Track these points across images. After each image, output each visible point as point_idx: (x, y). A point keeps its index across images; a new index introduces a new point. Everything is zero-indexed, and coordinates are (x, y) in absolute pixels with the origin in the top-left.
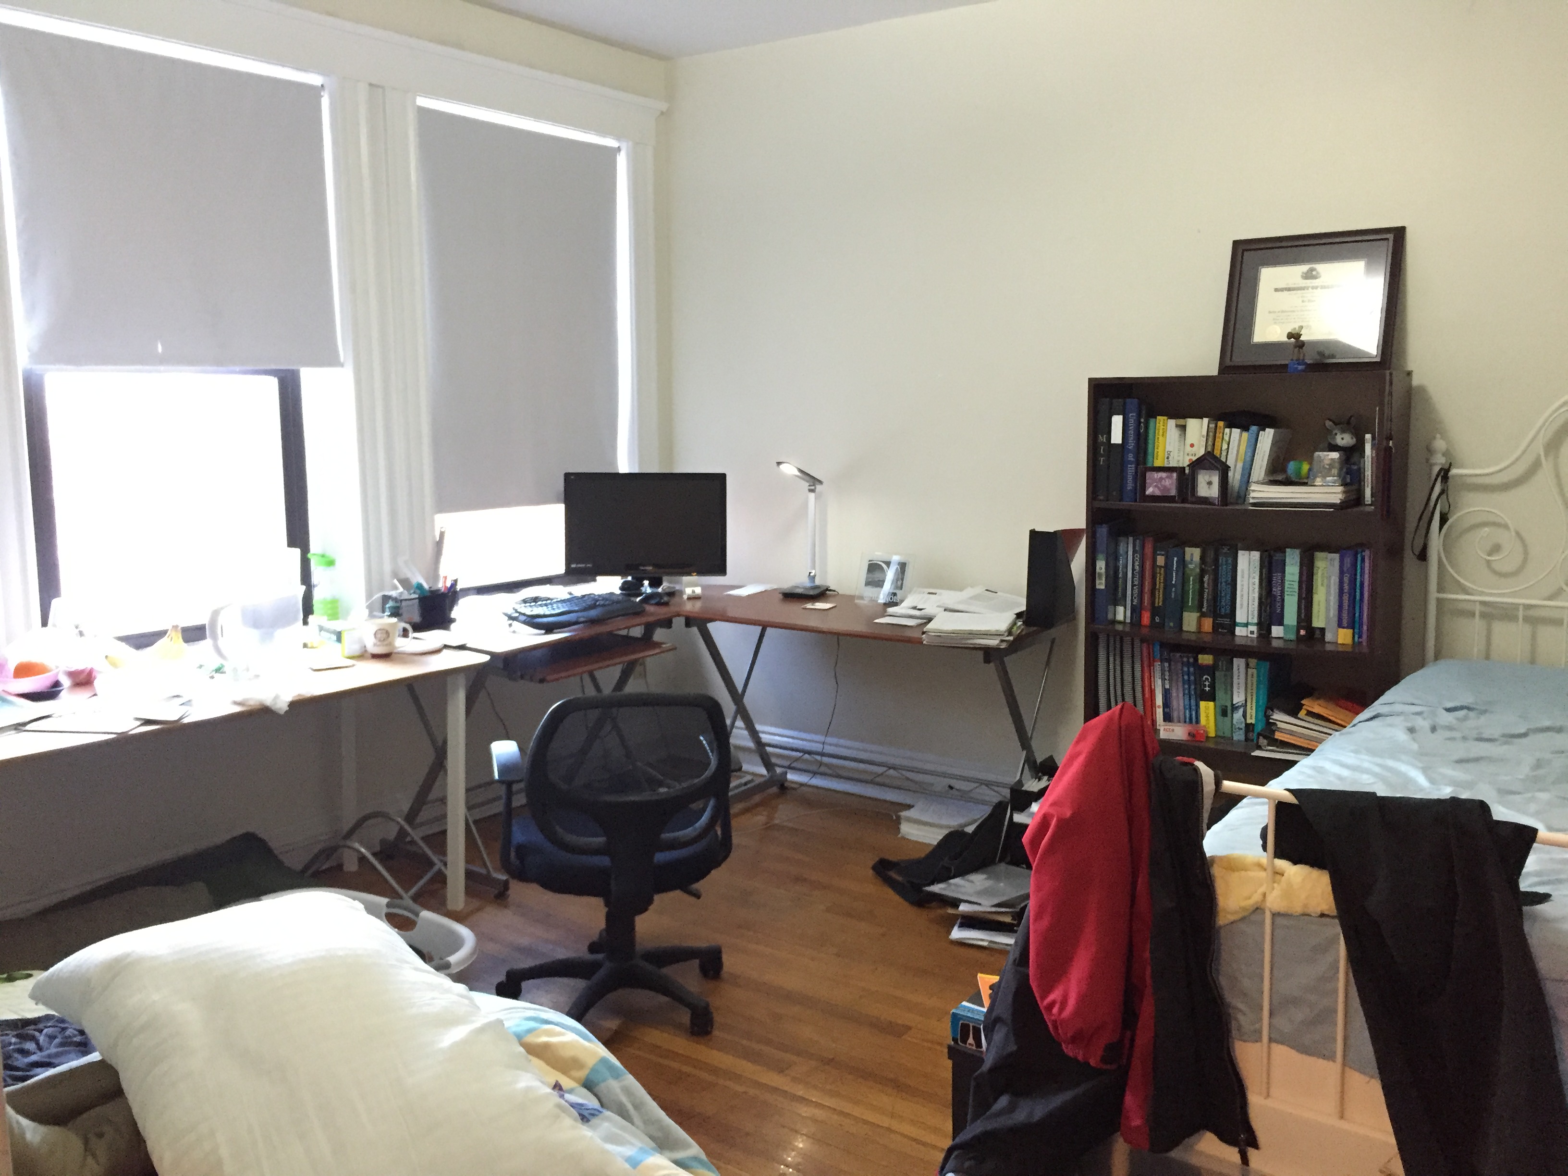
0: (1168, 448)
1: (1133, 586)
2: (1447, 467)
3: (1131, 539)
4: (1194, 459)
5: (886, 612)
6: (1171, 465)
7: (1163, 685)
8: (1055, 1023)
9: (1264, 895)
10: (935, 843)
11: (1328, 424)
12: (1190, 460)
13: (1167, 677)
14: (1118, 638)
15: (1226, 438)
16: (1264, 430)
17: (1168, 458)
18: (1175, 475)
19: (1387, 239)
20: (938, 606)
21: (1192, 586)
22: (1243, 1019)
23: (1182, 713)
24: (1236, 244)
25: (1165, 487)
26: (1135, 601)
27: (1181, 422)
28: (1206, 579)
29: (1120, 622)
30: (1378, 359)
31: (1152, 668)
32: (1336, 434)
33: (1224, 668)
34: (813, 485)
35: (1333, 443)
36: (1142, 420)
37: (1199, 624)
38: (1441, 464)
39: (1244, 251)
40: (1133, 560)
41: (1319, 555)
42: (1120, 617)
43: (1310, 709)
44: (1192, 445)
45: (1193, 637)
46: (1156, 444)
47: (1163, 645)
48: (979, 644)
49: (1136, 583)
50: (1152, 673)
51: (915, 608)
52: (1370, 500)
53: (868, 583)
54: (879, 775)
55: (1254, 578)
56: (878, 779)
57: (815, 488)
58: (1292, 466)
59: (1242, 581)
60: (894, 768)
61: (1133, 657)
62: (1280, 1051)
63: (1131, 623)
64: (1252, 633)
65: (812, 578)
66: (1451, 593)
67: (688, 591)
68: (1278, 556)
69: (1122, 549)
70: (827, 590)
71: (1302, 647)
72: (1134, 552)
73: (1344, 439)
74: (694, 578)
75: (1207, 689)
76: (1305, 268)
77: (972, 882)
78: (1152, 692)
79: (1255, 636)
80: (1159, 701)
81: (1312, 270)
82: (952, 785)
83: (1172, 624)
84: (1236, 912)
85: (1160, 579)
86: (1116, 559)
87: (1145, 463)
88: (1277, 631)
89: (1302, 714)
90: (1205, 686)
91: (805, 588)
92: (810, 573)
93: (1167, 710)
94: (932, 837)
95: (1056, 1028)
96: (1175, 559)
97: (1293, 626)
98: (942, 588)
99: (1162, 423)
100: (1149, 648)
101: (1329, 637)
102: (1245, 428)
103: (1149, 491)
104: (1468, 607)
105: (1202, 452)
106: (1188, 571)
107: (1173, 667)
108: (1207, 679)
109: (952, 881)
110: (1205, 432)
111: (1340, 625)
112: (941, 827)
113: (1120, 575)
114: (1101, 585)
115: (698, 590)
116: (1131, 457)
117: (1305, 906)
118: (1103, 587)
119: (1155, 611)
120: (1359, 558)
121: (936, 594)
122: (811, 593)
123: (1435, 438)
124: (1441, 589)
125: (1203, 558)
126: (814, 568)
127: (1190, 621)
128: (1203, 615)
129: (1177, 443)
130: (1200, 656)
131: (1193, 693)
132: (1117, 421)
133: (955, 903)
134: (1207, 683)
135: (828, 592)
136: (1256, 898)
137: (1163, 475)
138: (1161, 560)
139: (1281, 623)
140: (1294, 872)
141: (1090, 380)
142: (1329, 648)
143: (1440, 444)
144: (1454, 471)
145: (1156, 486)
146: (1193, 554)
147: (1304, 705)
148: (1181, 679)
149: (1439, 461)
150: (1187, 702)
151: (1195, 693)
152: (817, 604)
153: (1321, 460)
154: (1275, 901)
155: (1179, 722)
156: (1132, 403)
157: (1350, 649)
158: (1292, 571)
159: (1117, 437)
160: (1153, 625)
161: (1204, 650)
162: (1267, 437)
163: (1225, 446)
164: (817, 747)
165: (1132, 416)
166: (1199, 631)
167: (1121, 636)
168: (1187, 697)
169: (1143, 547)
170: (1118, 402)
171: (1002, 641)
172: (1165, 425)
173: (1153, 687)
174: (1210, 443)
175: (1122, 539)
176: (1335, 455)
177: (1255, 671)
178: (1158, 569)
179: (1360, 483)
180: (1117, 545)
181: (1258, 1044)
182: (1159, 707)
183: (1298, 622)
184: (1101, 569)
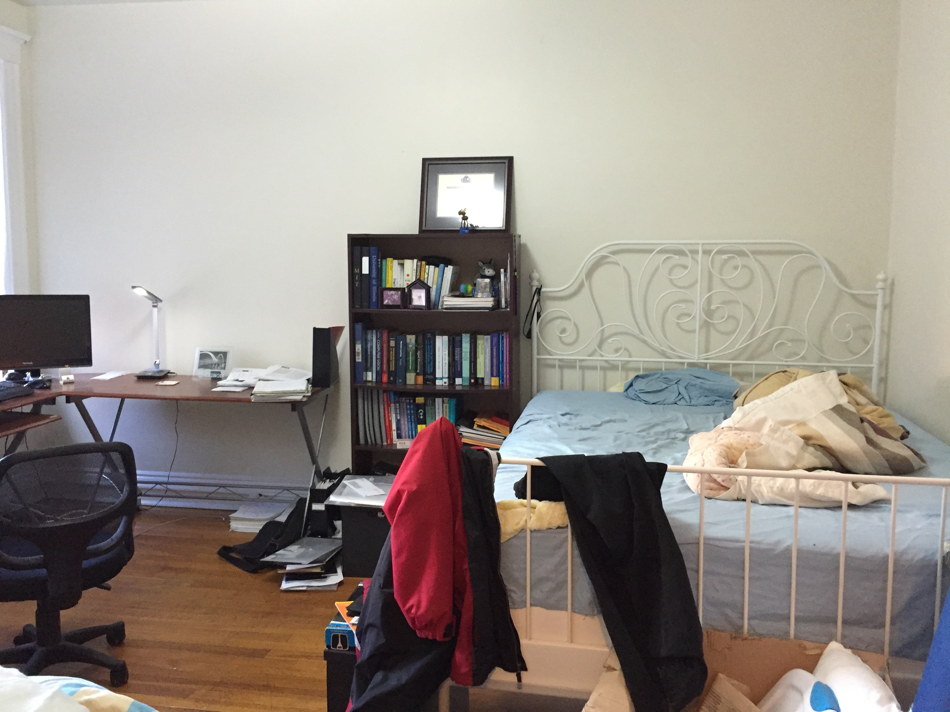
0: (394, 277)
1: (377, 359)
2: (540, 287)
3: (374, 331)
4: (410, 283)
5: (217, 384)
6: (396, 287)
7: (396, 417)
8: (413, 620)
9: (526, 521)
10: (258, 532)
11: (480, 264)
12: (407, 284)
13: (398, 412)
14: (369, 391)
15: (427, 271)
16: (447, 267)
17: (394, 283)
18: (399, 292)
19: (505, 163)
20: (255, 378)
21: (411, 359)
22: (514, 595)
23: (407, 433)
24: (424, 160)
25: (394, 300)
26: (379, 368)
27: (401, 261)
28: (418, 353)
29: (369, 382)
30: (504, 228)
31: (389, 408)
32: (485, 269)
33: (431, 404)
34: (156, 303)
35: (483, 274)
36: (379, 260)
37: (416, 380)
38: (537, 286)
39: (429, 164)
40: (376, 343)
41: (479, 337)
42: (369, 378)
43: (479, 424)
44: (408, 275)
45: (413, 387)
46: (387, 274)
47: (395, 393)
48: (289, 399)
49: (379, 357)
50: (390, 410)
51: (237, 380)
52: (504, 305)
53: (200, 367)
54: (213, 493)
55: (445, 351)
56: (213, 495)
57: (157, 305)
58: (462, 287)
59: (439, 353)
60: (224, 487)
61: (378, 403)
62: (536, 610)
63: (377, 382)
64: (445, 383)
65: (157, 365)
66: (543, 355)
67: (64, 378)
68: (457, 338)
69: (369, 337)
70: (169, 373)
71: (473, 389)
72: (377, 339)
73: (489, 272)
74: (67, 369)
75: (422, 417)
76: (462, 176)
77: (290, 551)
78: (390, 422)
79: (447, 384)
80: (394, 427)
81: (466, 177)
82: (261, 493)
83: (400, 381)
84: (512, 533)
85: (392, 353)
86: (366, 344)
87: (381, 285)
88: (458, 381)
89: (475, 427)
90: (420, 416)
91: (154, 372)
92: (155, 362)
93: (399, 432)
94: (255, 528)
95: (413, 622)
96: (401, 342)
97: (467, 378)
98: (252, 367)
99: (390, 262)
100: (387, 395)
101: (486, 382)
102: (437, 265)
103: (386, 302)
104: (552, 362)
105: (414, 280)
106: (408, 349)
107: (401, 406)
108: (421, 412)
109: (277, 553)
110: (415, 267)
111: (492, 375)
112: (259, 520)
113: (369, 354)
114: (359, 359)
115: (72, 377)
116: (374, 282)
117: (550, 524)
118: (360, 360)
119: (390, 373)
120: (501, 337)
121: (248, 371)
122: (157, 375)
123: (533, 272)
124: (538, 354)
125: (416, 341)
126: (158, 359)
127: (411, 378)
128: (417, 374)
129: (399, 274)
130: (417, 399)
131: (413, 420)
132: (365, 260)
133: (283, 566)
134: (421, 414)
135: (169, 374)
136: (522, 523)
137: (393, 292)
138: (392, 343)
139: (460, 376)
140: (542, 506)
141: (349, 236)
142: (486, 388)
143: (536, 275)
144: (543, 290)
145: (389, 299)
146: (411, 339)
147: (475, 421)
148: (406, 413)
149: (536, 284)
150: (410, 427)
151: (414, 420)
152: (165, 382)
153: (480, 284)
154: (533, 524)
155: (406, 438)
156: (373, 249)
157: (497, 388)
158: (466, 346)
159: (365, 270)
160: (389, 382)
161: (420, 395)
162: (449, 270)
163: (426, 276)
164: (165, 479)
165: (374, 257)
166: (416, 384)
167: (371, 389)
168: (410, 423)
169: (381, 337)
170: (365, 249)
171: (304, 396)
172: (392, 263)
173: (390, 419)
174: (418, 274)
175: (369, 332)
176: (487, 280)
177: (448, 405)
178: (391, 349)
179: (499, 296)
180: (366, 334)
181: (524, 609)
182: (394, 430)
183: (470, 376)
184: (359, 349)
